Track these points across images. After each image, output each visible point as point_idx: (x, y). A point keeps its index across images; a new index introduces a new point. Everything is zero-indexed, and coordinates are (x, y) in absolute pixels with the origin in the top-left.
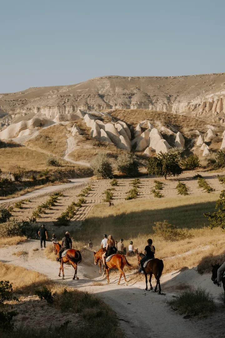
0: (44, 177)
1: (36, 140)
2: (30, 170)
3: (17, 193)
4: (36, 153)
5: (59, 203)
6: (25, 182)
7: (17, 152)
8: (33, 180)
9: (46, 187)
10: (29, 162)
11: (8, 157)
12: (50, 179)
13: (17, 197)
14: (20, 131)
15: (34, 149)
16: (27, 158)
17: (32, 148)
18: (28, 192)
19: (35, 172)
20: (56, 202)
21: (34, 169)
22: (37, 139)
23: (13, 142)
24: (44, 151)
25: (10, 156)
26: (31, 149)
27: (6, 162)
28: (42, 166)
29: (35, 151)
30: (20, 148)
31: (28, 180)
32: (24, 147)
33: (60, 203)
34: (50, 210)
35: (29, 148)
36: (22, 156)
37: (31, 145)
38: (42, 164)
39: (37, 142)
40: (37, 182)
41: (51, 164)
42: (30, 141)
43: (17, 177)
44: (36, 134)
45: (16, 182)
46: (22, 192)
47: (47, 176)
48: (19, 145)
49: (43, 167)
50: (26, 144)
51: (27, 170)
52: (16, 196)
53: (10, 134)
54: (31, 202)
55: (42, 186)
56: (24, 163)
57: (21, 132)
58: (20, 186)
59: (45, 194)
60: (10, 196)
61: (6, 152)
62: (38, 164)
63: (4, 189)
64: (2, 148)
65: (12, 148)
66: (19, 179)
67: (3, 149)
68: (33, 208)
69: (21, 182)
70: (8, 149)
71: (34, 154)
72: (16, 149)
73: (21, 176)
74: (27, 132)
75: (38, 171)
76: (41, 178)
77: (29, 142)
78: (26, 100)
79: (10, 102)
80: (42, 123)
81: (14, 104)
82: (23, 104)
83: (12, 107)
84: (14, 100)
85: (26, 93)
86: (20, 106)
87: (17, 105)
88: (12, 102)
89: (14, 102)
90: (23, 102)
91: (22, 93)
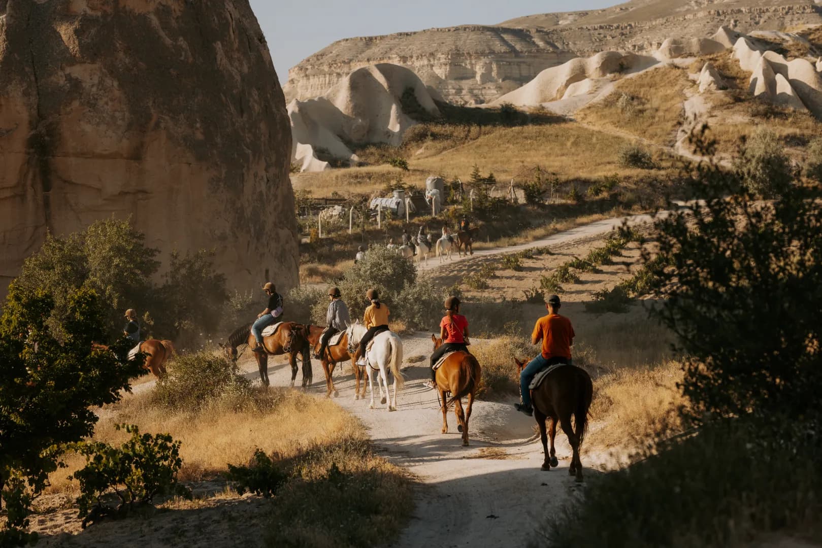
0: (605, 195)
1: (606, 106)
2: (571, 178)
3: (523, 234)
4: (600, 137)
5: (625, 257)
6: (553, 207)
7: (551, 135)
8: (574, 202)
9: (606, 219)
10: (575, 158)
11: (526, 147)
12: (621, 198)
13: (522, 244)
14: (567, 85)
15: (596, 128)
16: (573, 150)
17: (594, 124)
18: (557, 231)
19: (586, 182)
20: (619, 254)
21: (583, 174)
22: (609, 103)
23: (545, 111)
24: (623, 133)
25: (532, 144)
26: (591, 127)
27: (518, 159)
28: (608, 167)
29: (600, 132)
30: (563, 125)
31: (563, 201)
32: (571, 123)
33: (630, 257)
34: (595, 275)
35: (585, 125)
36: (563, 145)
37: (592, 117)
38: (609, 163)
39: (607, 111)
40: (586, 207)
41: (630, 162)
42: (589, 108)
43: (533, 194)
44: (608, 89)
45: (530, 208)
46: (540, 232)
47: (612, 193)
48: (560, 120)
49: (610, 170)
50: (579, 116)
51: (563, 178)
52: (522, 240)
53: (542, 91)
54: (553, 254)
55: (595, 216)
56: (562, 161)
57: (571, 86)
58: (539, 216)
59: (598, 236)
60: (505, 240)
61: (524, 135)
62: (599, 164)
63: (494, 223)
64: (515, 125)
65: (541, 127)
66: (537, 200)
67: (516, 129)
68: (551, 269)
69: (543, 206)
70: (531, 129)
71: (594, 140)
72: (549, 129)
73: (544, 192)
74: (584, 86)
75: (592, 180)
76: (597, 198)
77: (588, 112)
78: (630, 25)
79: (592, 32)
80: (625, 63)
81: (602, 36)
82: (623, 37)
83: (596, 44)
84: (601, 27)
85: (631, 10)
86: (616, 40)
87: (609, 38)
88: (597, 32)
89: (601, 31)
90: (624, 31)
91: (621, 9)
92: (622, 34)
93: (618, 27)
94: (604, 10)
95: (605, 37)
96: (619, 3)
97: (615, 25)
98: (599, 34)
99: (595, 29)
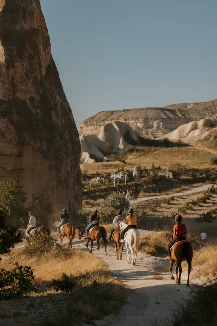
0: (204, 175)
1: (205, 140)
2: (191, 168)
3: (171, 190)
4: (202, 153)
5: (212, 200)
6: (183, 180)
7: (183, 151)
8: (192, 178)
9: (205, 185)
10: (193, 161)
11: (173, 156)
12: (210, 177)
13: (171, 194)
14: (190, 132)
15: (201, 149)
16: (192, 157)
17: (200, 147)
18: (185, 189)
19: (197, 170)
20: (209, 199)
21: (195, 167)
22: (207, 139)
23: (182, 142)
24: (212, 151)
25: (175, 155)
26: (199, 149)
27: (170, 160)
28: (206, 164)
29: (202, 150)
30: (188, 147)
31: (188, 178)
32: (192, 147)
33: (214, 200)
34: (200, 207)
35: (197, 148)
36: (188, 155)
37: (200, 144)
38: (206, 163)
39: (206, 142)
40: (197, 180)
41: (214, 163)
42: (199, 141)
43: (175, 174)
44: (206, 134)
45: (174, 180)
46: (178, 189)
47: (207, 175)
48: (187, 145)
49: (206, 166)
50: (194, 144)
51: (188, 168)
52: (171, 193)
53: (180, 134)
54: (183, 198)
55: (200, 184)
56: (187, 162)
57: (192, 132)
58: (178, 183)
59: (201, 191)
60: (164, 192)
61: (172, 151)
62: (202, 163)
63: (160, 186)
64: (169, 147)
65: (179, 148)
66: (177, 177)
67: (170, 148)
68: (182, 204)
69: (179, 179)
70: (175, 149)
71: (200, 153)
72: (183, 149)
73: (180, 174)
74: (197, 132)
75: (199, 169)
76: (201, 176)
77: (198, 142)
78: (215, 109)
79: (200, 111)
80: (213, 123)
81: (204, 112)
82: (213, 113)
83: (202, 116)
84: (204, 109)
85: (216, 103)
86: (210, 114)
87: (207, 113)
88: (202, 111)
89: (204, 111)
90: (213, 111)
91: (212, 102)
92: (212, 112)
93: (210, 109)
94: (205, 103)
95: (205, 113)
96: (211, 100)
97: (209, 108)
98: (203, 112)
99: (201, 110)
